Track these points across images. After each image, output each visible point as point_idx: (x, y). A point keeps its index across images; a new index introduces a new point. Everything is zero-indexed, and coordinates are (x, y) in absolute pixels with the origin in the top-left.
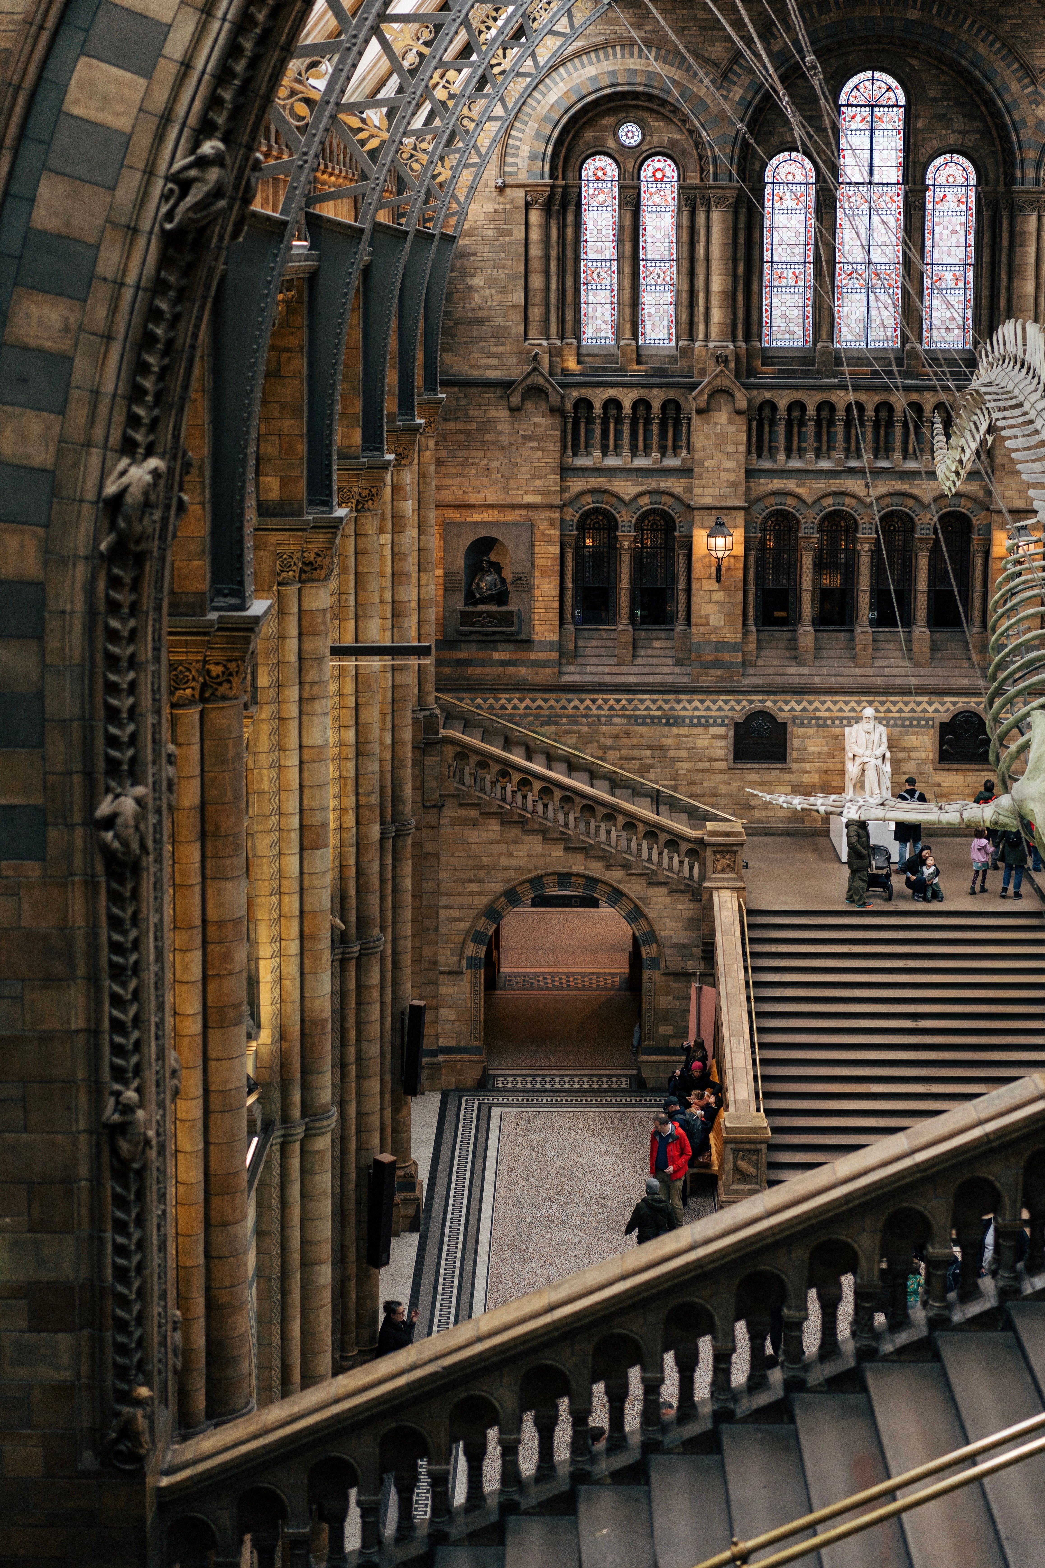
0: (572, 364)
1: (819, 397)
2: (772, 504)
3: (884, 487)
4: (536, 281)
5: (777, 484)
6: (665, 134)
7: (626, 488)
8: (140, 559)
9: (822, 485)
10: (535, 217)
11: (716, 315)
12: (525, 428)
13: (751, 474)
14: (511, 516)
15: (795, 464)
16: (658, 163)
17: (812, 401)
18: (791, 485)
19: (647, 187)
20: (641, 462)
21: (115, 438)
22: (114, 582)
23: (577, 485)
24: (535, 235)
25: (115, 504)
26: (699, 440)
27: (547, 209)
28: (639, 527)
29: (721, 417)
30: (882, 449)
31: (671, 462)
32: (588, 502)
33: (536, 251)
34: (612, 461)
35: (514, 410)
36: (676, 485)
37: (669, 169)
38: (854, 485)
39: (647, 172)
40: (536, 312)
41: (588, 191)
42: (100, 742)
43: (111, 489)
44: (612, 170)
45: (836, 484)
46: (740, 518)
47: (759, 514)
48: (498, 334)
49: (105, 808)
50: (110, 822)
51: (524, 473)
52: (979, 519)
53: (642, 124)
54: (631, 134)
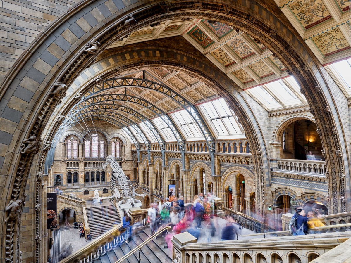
0: (67, 159)
2: (87, 171)
3: (97, 169)
4: (63, 151)
5: (87, 169)
6: (75, 138)
7: (73, 170)
8: (40, 181)
9: (91, 169)
10: (63, 145)
11: (81, 154)
12: (62, 165)
13: (84, 168)
14: (61, 173)
15: (89, 167)
16: (75, 141)
17: (90, 162)
18: (88, 169)
19: (74, 144)
20: (74, 168)
21: (38, 170)
22: (37, 184)
23: (67, 170)
24: (63, 147)
25: (38, 176)
26: (79, 165)
27: (64, 145)
28: (74, 174)
29: (82, 163)
30: (97, 166)
31: (77, 168)
32: (69, 172)
33: (63, 149)
34: (71, 168)
35: (61, 163)
36: (77, 170)
37: (76, 142)
38: (94, 169)
40: (63, 154)
41: (68, 143)
42: (36, 200)
43: (37, 175)
44: (70, 141)
45: (93, 169)
46: (84, 172)
47: (86, 172)
48: (59, 156)
49: (36, 207)
50: (37, 208)
51: (62, 169)
52: (105, 172)
53: (73, 138)
54: (72, 138)
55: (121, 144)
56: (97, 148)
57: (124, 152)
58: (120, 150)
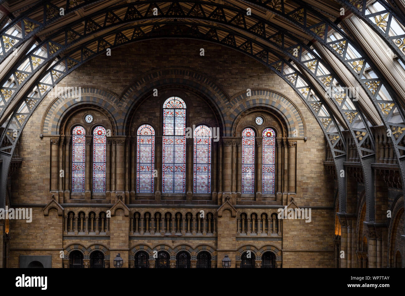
0: (67, 199)
1: (155, 210)
2: (138, 249)
3: (179, 242)
5: (141, 242)
6: (102, 118)
7: (86, 243)
9: (156, 242)
10: (54, 147)
11: (119, 182)
12: (50, 222)
13: (130, 238)
14: (44, 254)
15: (147, 234)
18: (146, 242)
19: (96, 138)
20: (92, 234)
23: (68, 242)
24: (54, 154)
26: (112, 226)
27: (59, 144)
28: (91, 257)
29: (120, 218)
30: (178, 229)
31: (103, 234)
32: (73, 248)
33: (54, 159)
34: (81, 234)
35: (45, 215)
36: (104, 242)
37: (103, 131)
38: (169, 242)
39: (96, 132)
40: (54, 181)
41: (75, 138)
46: (126, 254)
47: (134, 252)
48: (40, 189)
51: (49, 238)
52: (213, 254)
53: (93, 115)
54: (89, 119)
55: (280, 136)
56: (180, 158)
57: (292, 173)
58: (277, 164)
